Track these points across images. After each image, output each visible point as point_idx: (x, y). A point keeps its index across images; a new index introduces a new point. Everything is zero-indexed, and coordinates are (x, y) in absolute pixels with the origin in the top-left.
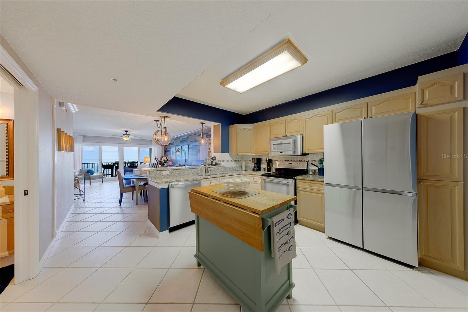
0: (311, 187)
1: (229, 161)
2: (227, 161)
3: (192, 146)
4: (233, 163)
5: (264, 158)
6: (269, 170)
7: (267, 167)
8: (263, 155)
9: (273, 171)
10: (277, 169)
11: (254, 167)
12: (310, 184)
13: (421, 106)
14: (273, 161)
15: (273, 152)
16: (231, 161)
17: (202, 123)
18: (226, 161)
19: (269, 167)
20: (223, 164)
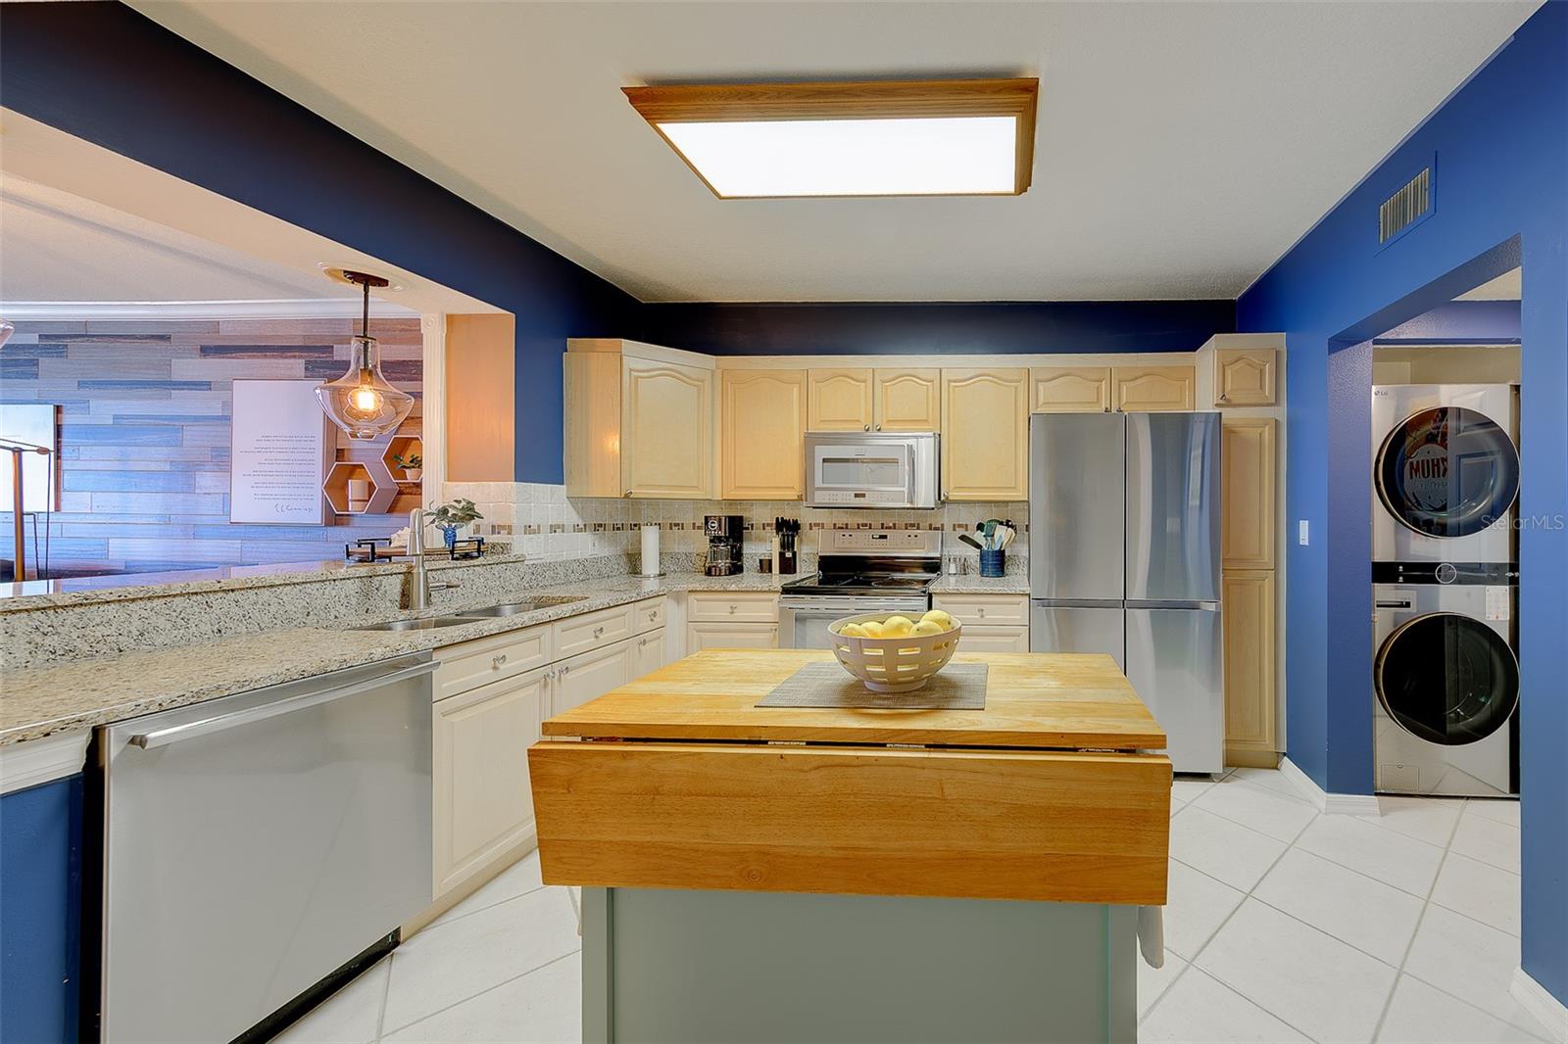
0: (982, 616)
1: (562, 528)
2: (553, 529)
3: (115, 417)
4: (588, 537)
5: (760, 517)
6: (788, 566)
7: (782, 555)
8: (752, 502)
9: (807, 570)
10: (826, 563)
11: (715, 556)
12: (981, 607)
13: (1221, 402)
14: (804, 530)
15: (819, 492)
16: (576, 529)
17: (368, 281)
18: (545, 529)
19: (789, 555)
20: (523, 546)
